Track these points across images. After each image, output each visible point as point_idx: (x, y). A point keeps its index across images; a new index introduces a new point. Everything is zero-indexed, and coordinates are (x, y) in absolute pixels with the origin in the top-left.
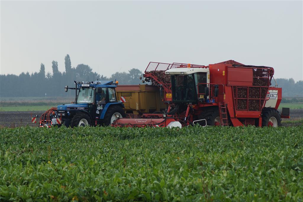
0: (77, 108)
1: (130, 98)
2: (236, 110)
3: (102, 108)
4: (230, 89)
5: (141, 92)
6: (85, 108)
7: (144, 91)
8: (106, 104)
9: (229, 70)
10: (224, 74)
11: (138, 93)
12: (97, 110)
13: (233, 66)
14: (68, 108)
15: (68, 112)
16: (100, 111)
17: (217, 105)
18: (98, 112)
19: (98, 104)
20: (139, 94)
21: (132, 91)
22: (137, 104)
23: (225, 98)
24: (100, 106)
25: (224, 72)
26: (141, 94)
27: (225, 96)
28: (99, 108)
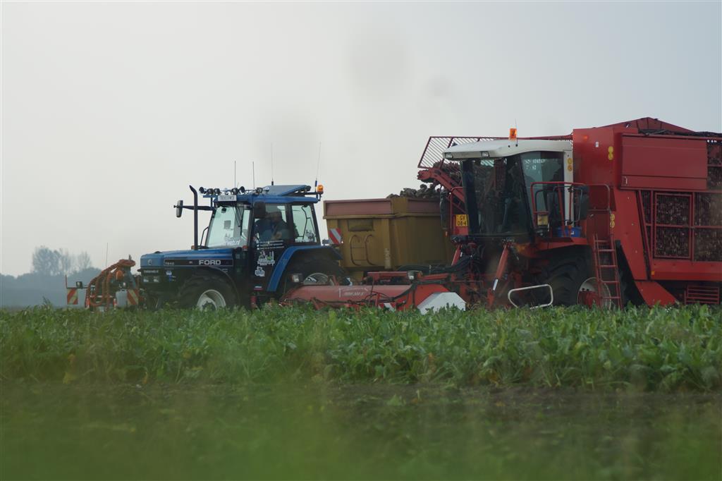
0: (198, 261)
1: (371, 235)
2: (651, 259)
3: (273, 262)
4: (631, 198)
5: (395, 218)
6: (223, 262)
7: (404, 214)
8: (284, 250)
9: (626, 143)
10: (611, 157)
11: (388, 220)
12: (259, 265)
13: (640, 132)
14: (167, 261)
15: (169, 274)
16: (267, 268)
17: (587, 244)
18: (260, 273)
19: (261, 250)
20: (390, 224)
21: (373, 216)
22: (387, 252)
23: (613, 224)
24: (267, 254)
25: (611, 149)
26: (395, 222)
27: (613, 217)
28: (263, 261)
